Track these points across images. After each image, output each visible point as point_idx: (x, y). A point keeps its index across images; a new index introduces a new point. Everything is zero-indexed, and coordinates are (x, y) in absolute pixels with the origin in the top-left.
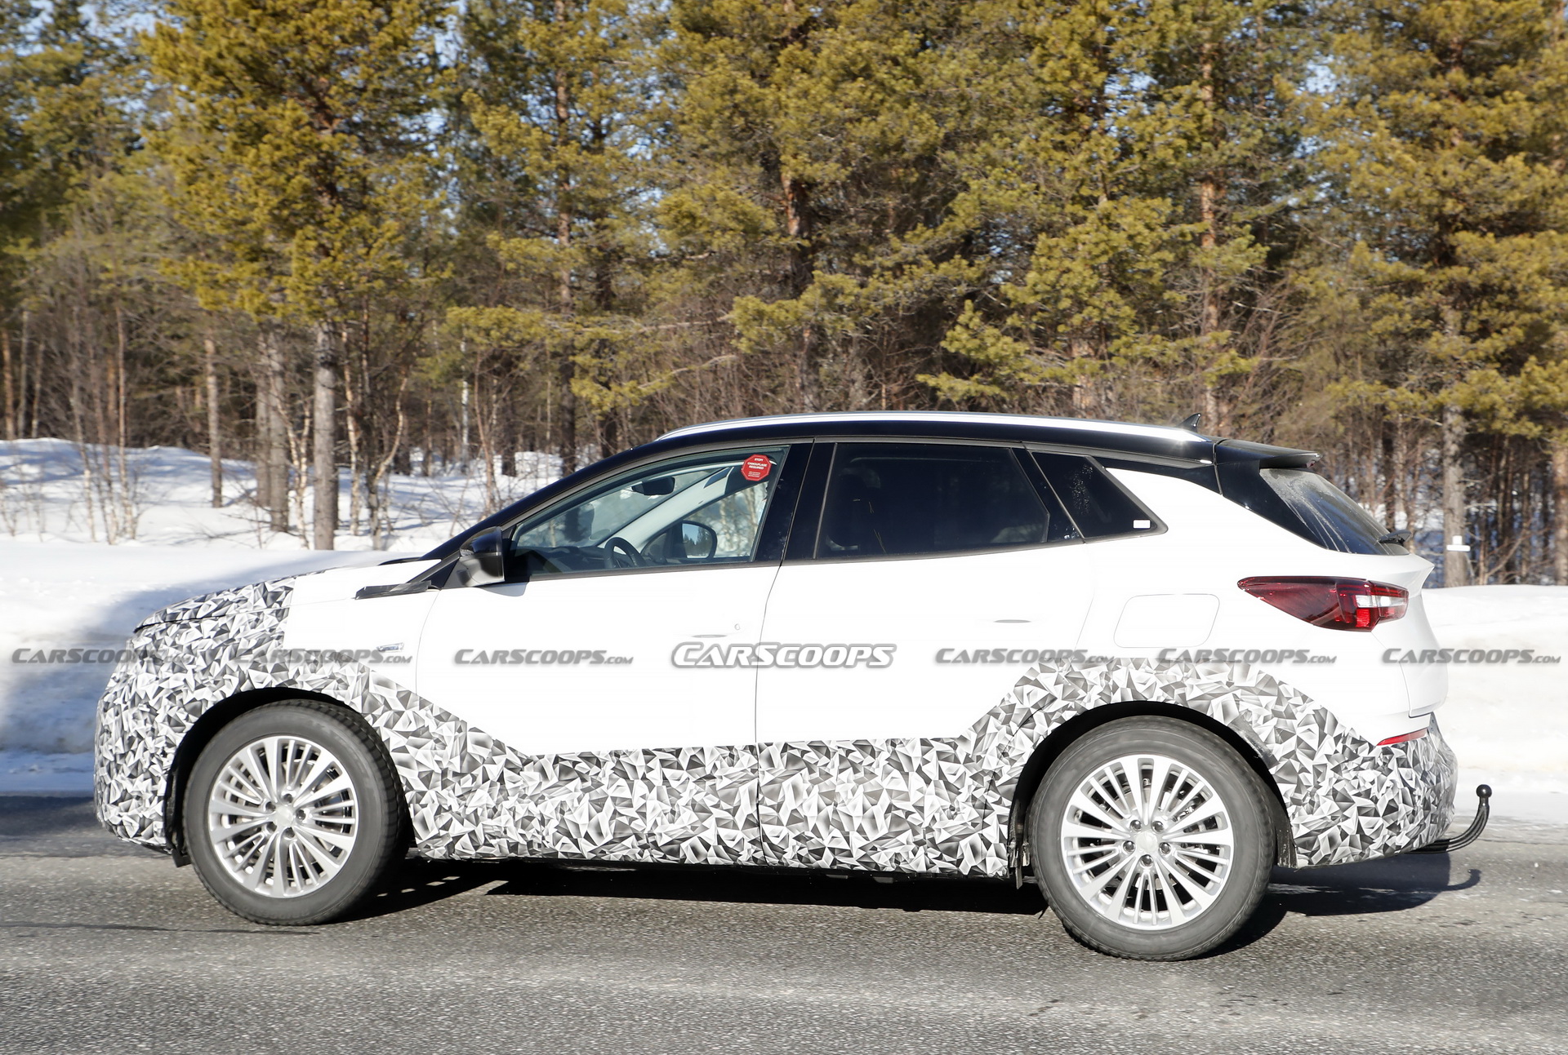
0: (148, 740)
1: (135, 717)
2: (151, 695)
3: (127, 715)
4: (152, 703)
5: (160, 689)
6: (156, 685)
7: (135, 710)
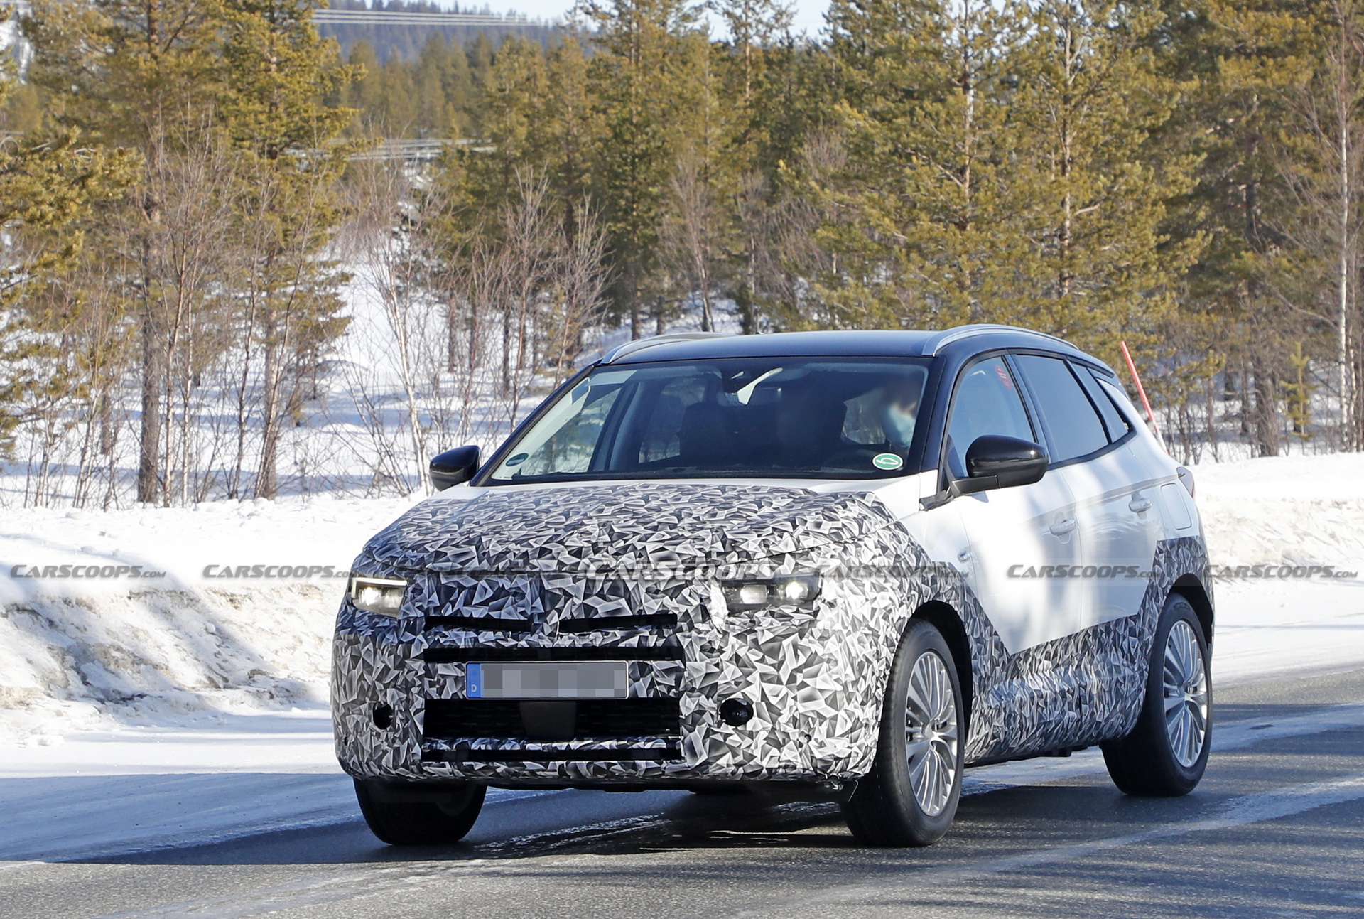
0: (875, 662)
1: (860, 642)
2: (868, 617)
3: (852, 639)
4: (872, 624)
5: (874, 610)
6: (868, 607)
7: (858, 634)
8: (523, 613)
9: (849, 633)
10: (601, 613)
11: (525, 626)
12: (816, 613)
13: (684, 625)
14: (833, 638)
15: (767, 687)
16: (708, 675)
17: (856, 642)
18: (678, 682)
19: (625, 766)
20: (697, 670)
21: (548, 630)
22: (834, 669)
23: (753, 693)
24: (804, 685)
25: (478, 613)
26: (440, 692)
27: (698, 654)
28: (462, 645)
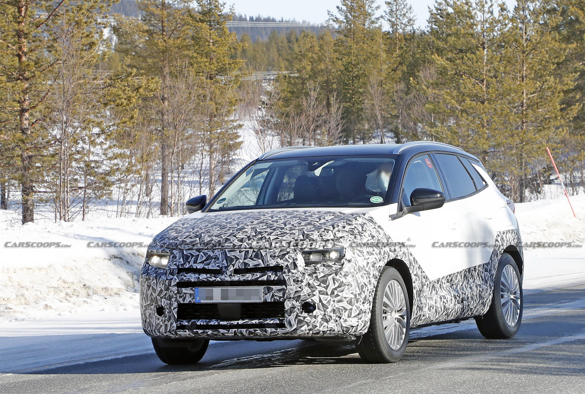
0: (368, 285)
1: (362, 277)
2: (365, 266)
3: (358, 276)
4: (367, 269)
5: (368, 263)
6: (365, 262)
7: (361, 273)
8: (218, 266)
9: (357, 273)
10: (251, 266)
11: (219, 272)
12: (343, 265)
13: (286, 271)
14: (350, 275)
15: (322, 296)
16: (296, 292)
17: (360, 277)
18: (284, 295)
19: (262, 331)
20: (292, 290)
21: (229, 273)
22: (351, 289)
23: (316, 299)
24: (338, 295)
25: (199, 266)
26: (184, 300)
27: (292, 283)
28: (193, 280)
